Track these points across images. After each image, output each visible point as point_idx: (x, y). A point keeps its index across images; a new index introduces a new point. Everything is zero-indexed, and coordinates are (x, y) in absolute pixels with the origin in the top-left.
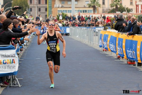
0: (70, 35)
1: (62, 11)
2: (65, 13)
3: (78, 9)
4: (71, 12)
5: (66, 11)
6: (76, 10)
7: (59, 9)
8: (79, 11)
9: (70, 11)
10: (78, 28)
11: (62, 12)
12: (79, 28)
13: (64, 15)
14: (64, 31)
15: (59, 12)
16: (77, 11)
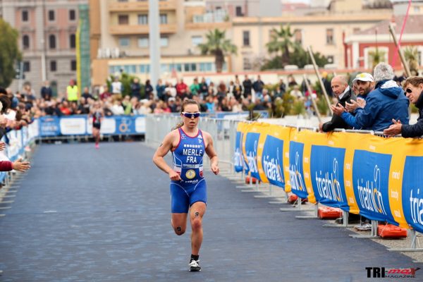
0: (148, 140)
1: (123, 68)
2: (131, 74)
3: (170, 61)
4: (148, 70)
5: (134, 67)
6: (163, 65)
7: (112, 63)
8: (172, 65)
9: (146, 68)
10: (170, 118)
11: (121, 71)
12: (172, 118)
13: (129, 79)
14: (129, 127)
15: (114, 72)
16: (167, 68)
